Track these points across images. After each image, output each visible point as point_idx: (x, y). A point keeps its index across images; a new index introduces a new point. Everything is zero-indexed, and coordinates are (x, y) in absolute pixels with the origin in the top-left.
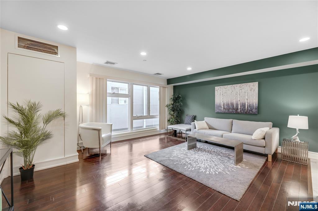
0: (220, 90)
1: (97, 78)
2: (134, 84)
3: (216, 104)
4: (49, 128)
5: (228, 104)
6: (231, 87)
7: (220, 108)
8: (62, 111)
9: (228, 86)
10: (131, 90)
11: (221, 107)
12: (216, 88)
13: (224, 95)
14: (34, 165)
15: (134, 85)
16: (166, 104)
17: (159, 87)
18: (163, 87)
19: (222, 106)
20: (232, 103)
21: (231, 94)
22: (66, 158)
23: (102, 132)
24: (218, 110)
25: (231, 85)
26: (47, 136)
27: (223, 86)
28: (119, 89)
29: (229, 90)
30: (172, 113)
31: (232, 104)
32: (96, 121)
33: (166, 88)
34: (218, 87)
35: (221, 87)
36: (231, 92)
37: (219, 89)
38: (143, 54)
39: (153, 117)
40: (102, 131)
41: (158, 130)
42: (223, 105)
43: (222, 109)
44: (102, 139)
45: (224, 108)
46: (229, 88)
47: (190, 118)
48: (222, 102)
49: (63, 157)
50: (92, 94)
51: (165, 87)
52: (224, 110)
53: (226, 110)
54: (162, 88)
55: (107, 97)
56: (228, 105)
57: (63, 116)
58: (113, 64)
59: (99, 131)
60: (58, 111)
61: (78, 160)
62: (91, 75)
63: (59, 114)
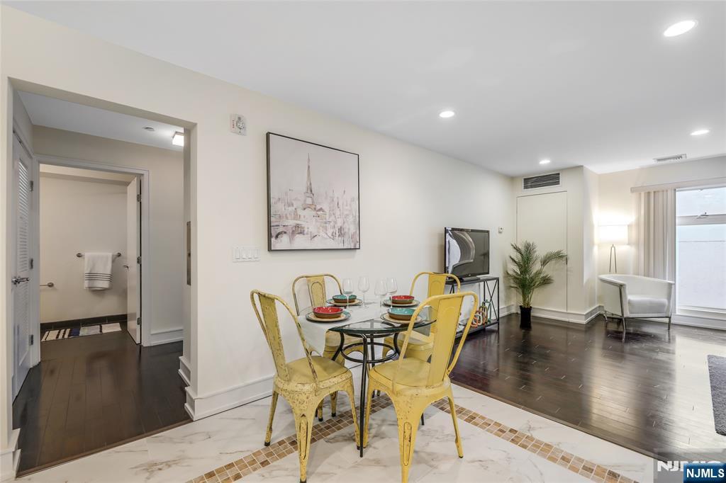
4: (548, 271)
8: (564, 253)
22: (569, 313)
23: (627, 292)
26: (546, 281)
40: (628, 290)
44: (629, 303)
49: (565, 311)
50: (638, 224)
55: (677, 227)
57: (564, 259)
58: (680, 157)
59: (621, 287)
60: (558, 253)
61: (584, 321)
62: (633, 190)
63: (558, 256)
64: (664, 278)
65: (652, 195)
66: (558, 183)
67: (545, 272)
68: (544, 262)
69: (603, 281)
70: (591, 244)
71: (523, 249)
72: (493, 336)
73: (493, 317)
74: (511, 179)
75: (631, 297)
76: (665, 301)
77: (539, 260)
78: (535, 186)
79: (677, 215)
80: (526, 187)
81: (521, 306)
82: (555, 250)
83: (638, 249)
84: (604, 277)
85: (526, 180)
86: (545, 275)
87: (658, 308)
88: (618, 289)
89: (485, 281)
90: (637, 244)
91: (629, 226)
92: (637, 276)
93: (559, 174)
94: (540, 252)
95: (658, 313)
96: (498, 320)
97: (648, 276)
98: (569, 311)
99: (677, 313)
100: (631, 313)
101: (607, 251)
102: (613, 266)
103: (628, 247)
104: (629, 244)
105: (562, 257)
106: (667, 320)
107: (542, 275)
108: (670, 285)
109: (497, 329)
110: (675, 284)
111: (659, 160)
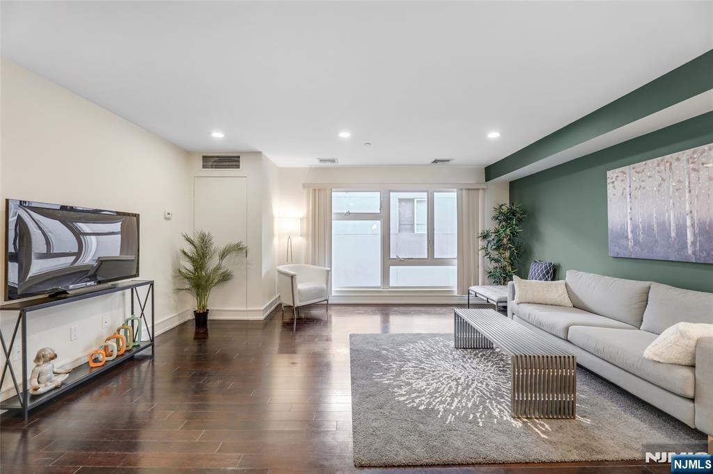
0: (622, 180)
1: (315, 190)
2: (390, 191)
3: (610, 226)
4: (228, 264)
5: (650, 228)
6: (658, 165)
7: (624, 242)
8: (244, 244)
9: (649, 162)
10: (385, 205)
11: (627, 237)
12: (611, 174)
13: (636, 198)
14: (208, 310)
15: (391, 194)
16: (480, 232)
17: (456, 190)
18: (469, 189)
19: (630, 235)
20: (664, 223)
21: (659, 191)
22: (249, 311)
23: (297, 281)
24: (617, 249)
25: (660, 158)
26: (226, 277)
27: (632, 166)
28: (415, 200)
29: (650, 177)
30: (495, 254)
31: (664, 227)
32: (314, 263)
33: (481, 192)
34: (617, 170)
35: (626, 169)
36: (660, 185)
37: (620, 179)
38: (345, 135)
39: (442, 262)
41: (456, 294)
42: (632, 232)
43: (631, 244)
44: (299, 292)
45: (636, 243)
46: (649, 171)
47: (538, 270)
48: (629, 222)
49: (245, 309)
50: (308, 218)
51: (478, 189)
52: (637, 248)
53: (642, 250)
54: (464, 192)
55: (333, 221)
56: (648, 230)
57: (244, 251)
58: (333, 161)
59: (292, 277)
60: (238, 245)
61: (262, 317)
62: (304, 186)
63: (238, 249)
64: (325, 266)
65: (317, 191)
66: (238, 167)
67: (224, 267)
68: (223, 256)
69: (280, 272)
70: (271, 236)
71: (196, 241)
72: (145, 365)
73: (145, 338)
74: (187, 153)
75: (301, 286)
76: (325, 286)
77: (217, 253)
78: (217, 167)
79: (333, 212)
80: (204, 167)
81: (195, 311)
82: (235, 242)
83: (308, 239)
84: (281, 268)
85: (205, 158)
86: (225, 270)
87: (320, 292)
88: (290, 279)
89: (133, 287)
90: (307, 236)
91: (301, 219)
92: (306, 265)
93: (239, 157)
94: (218, 244)
95: (320, 297)
96: (152, 340)
97: (315, 264)
98: (249, 309)
99: (333, 294)
100: (300, 302)
101: (285, 241)
102: (290, 257)
103: (301, 238)
104: (301, 235)
105: (241, 249)
106: (326, 302)
107: (221, 271)
108: (328, 271)
109: (150, 353)
110: (331, 270)
111: (321, 161)
